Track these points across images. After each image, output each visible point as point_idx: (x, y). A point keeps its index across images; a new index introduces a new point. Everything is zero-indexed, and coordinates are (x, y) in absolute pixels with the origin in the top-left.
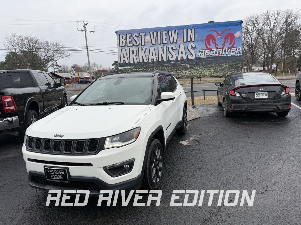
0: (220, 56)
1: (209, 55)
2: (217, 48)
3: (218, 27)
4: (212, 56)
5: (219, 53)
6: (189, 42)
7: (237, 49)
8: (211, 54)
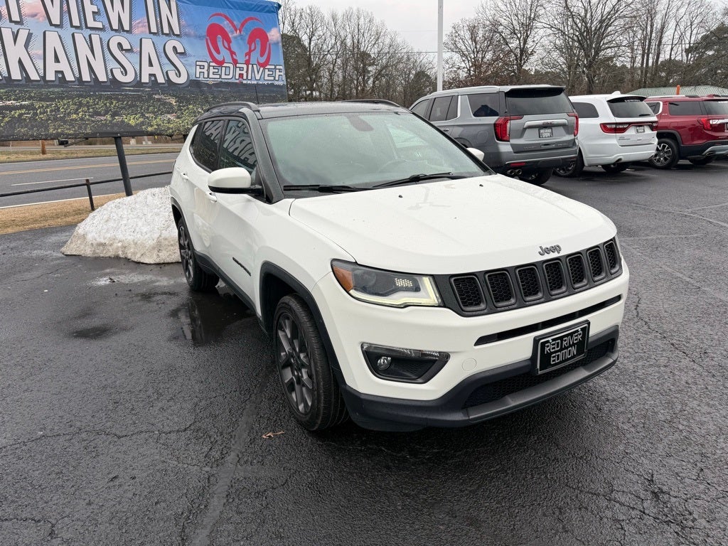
0: (244, 82)
1: (220, 76)
2: (235, 62)
3: (230, 8)
4: (226, 81)
5: (241, 75)
6: (167, 35)
7: (275, 69)
8: (223, 76)
